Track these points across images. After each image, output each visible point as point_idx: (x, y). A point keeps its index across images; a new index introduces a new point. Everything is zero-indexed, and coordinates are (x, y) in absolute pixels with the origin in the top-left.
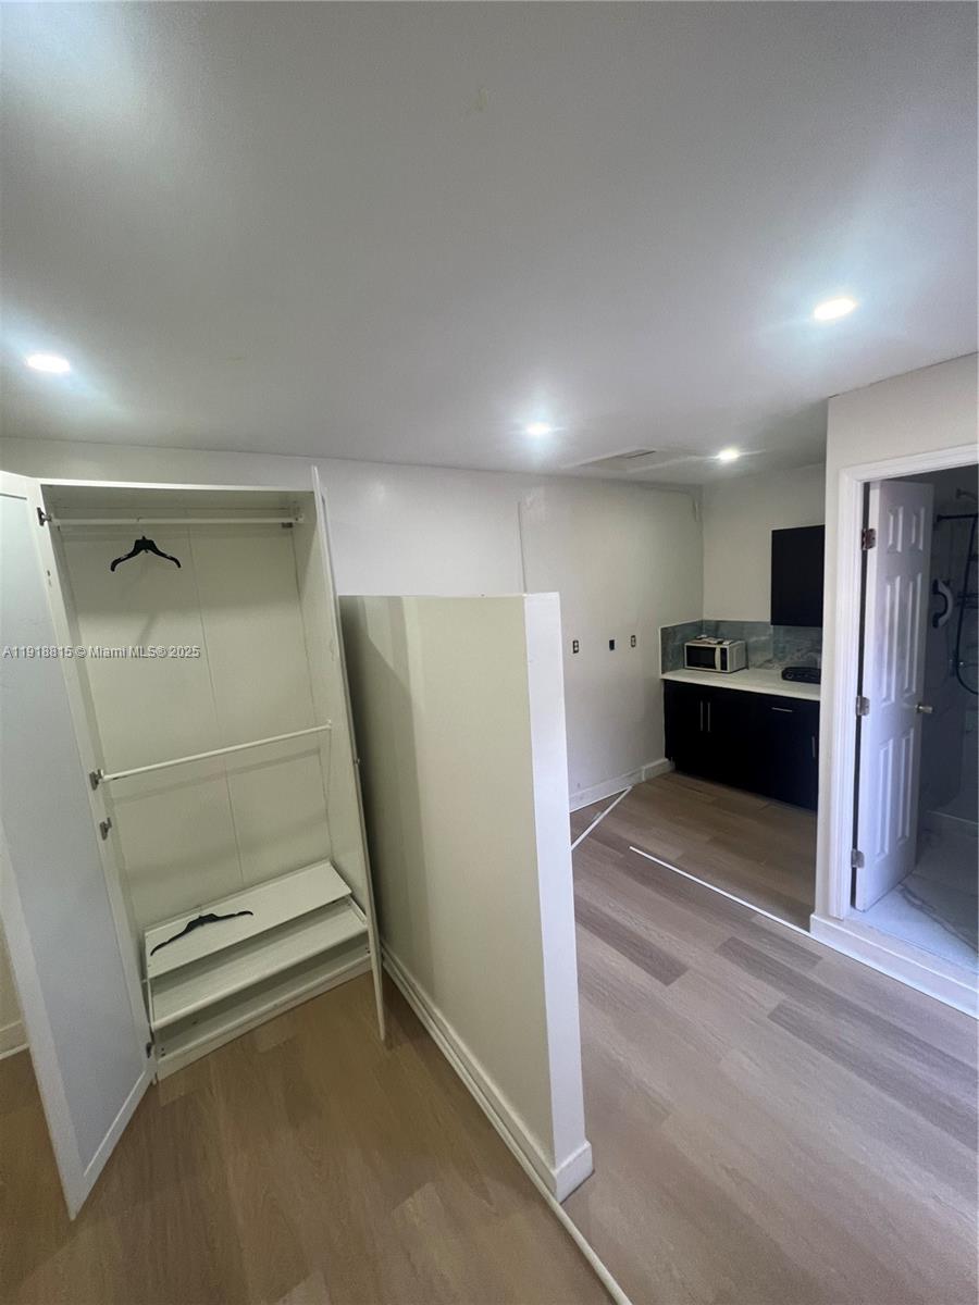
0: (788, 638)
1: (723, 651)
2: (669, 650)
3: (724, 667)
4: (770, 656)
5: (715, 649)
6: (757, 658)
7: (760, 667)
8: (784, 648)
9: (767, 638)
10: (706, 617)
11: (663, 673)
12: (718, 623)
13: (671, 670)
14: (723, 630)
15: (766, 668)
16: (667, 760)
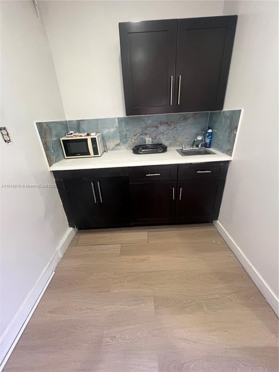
0: (127, 128)
1: (94, 141)
2: (50, 145)
3: (96, 152)
4: (118, 141)
5: (87, 139)
6: (111, 144)
7: (113, 149)
8: (126, 135)
9: (115, 129)
10: (68, 118)
11: (50, 165)
12: (79, 122)
13: (56, 162)
14: (83, 126)
15: (116, 150)
16: (72, 228)
